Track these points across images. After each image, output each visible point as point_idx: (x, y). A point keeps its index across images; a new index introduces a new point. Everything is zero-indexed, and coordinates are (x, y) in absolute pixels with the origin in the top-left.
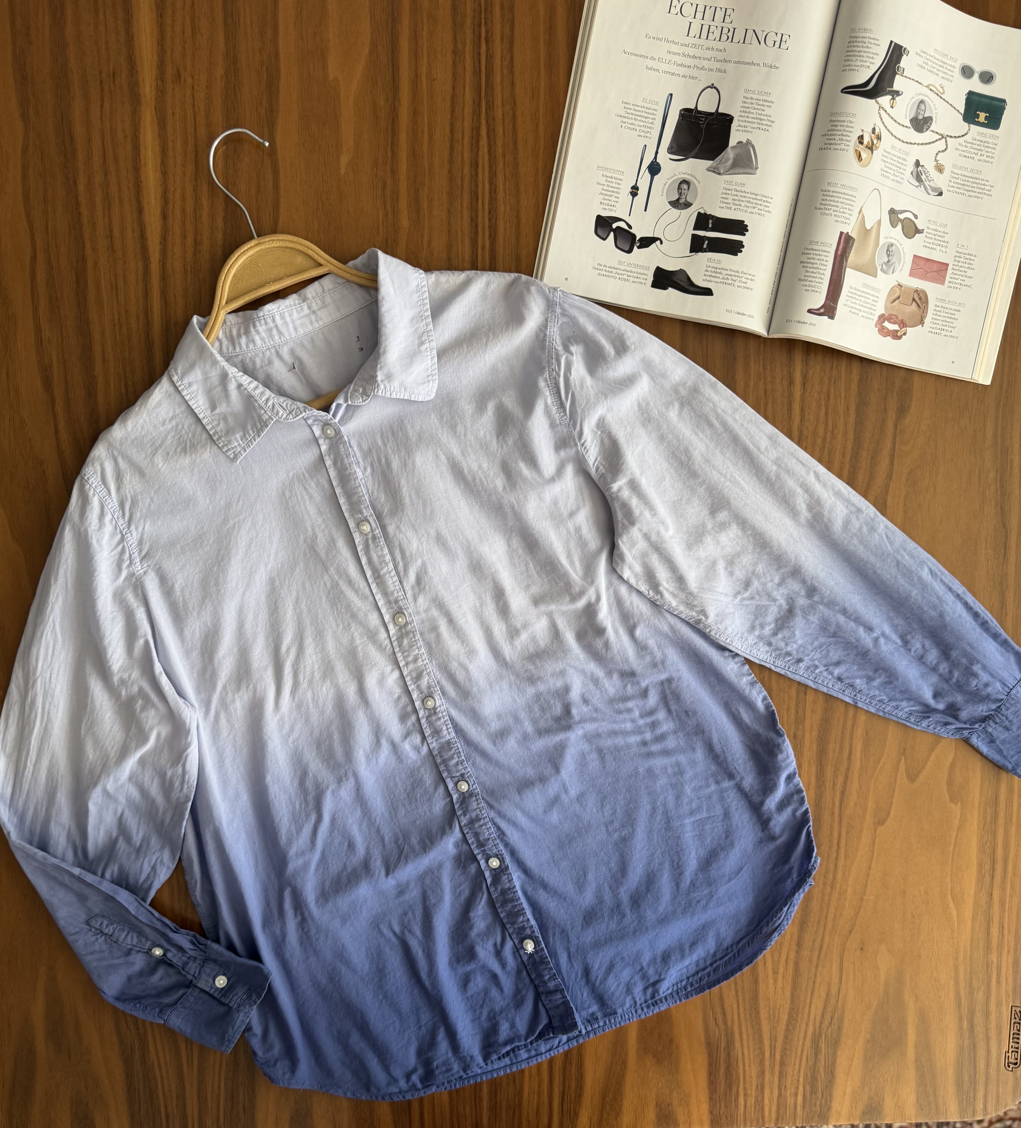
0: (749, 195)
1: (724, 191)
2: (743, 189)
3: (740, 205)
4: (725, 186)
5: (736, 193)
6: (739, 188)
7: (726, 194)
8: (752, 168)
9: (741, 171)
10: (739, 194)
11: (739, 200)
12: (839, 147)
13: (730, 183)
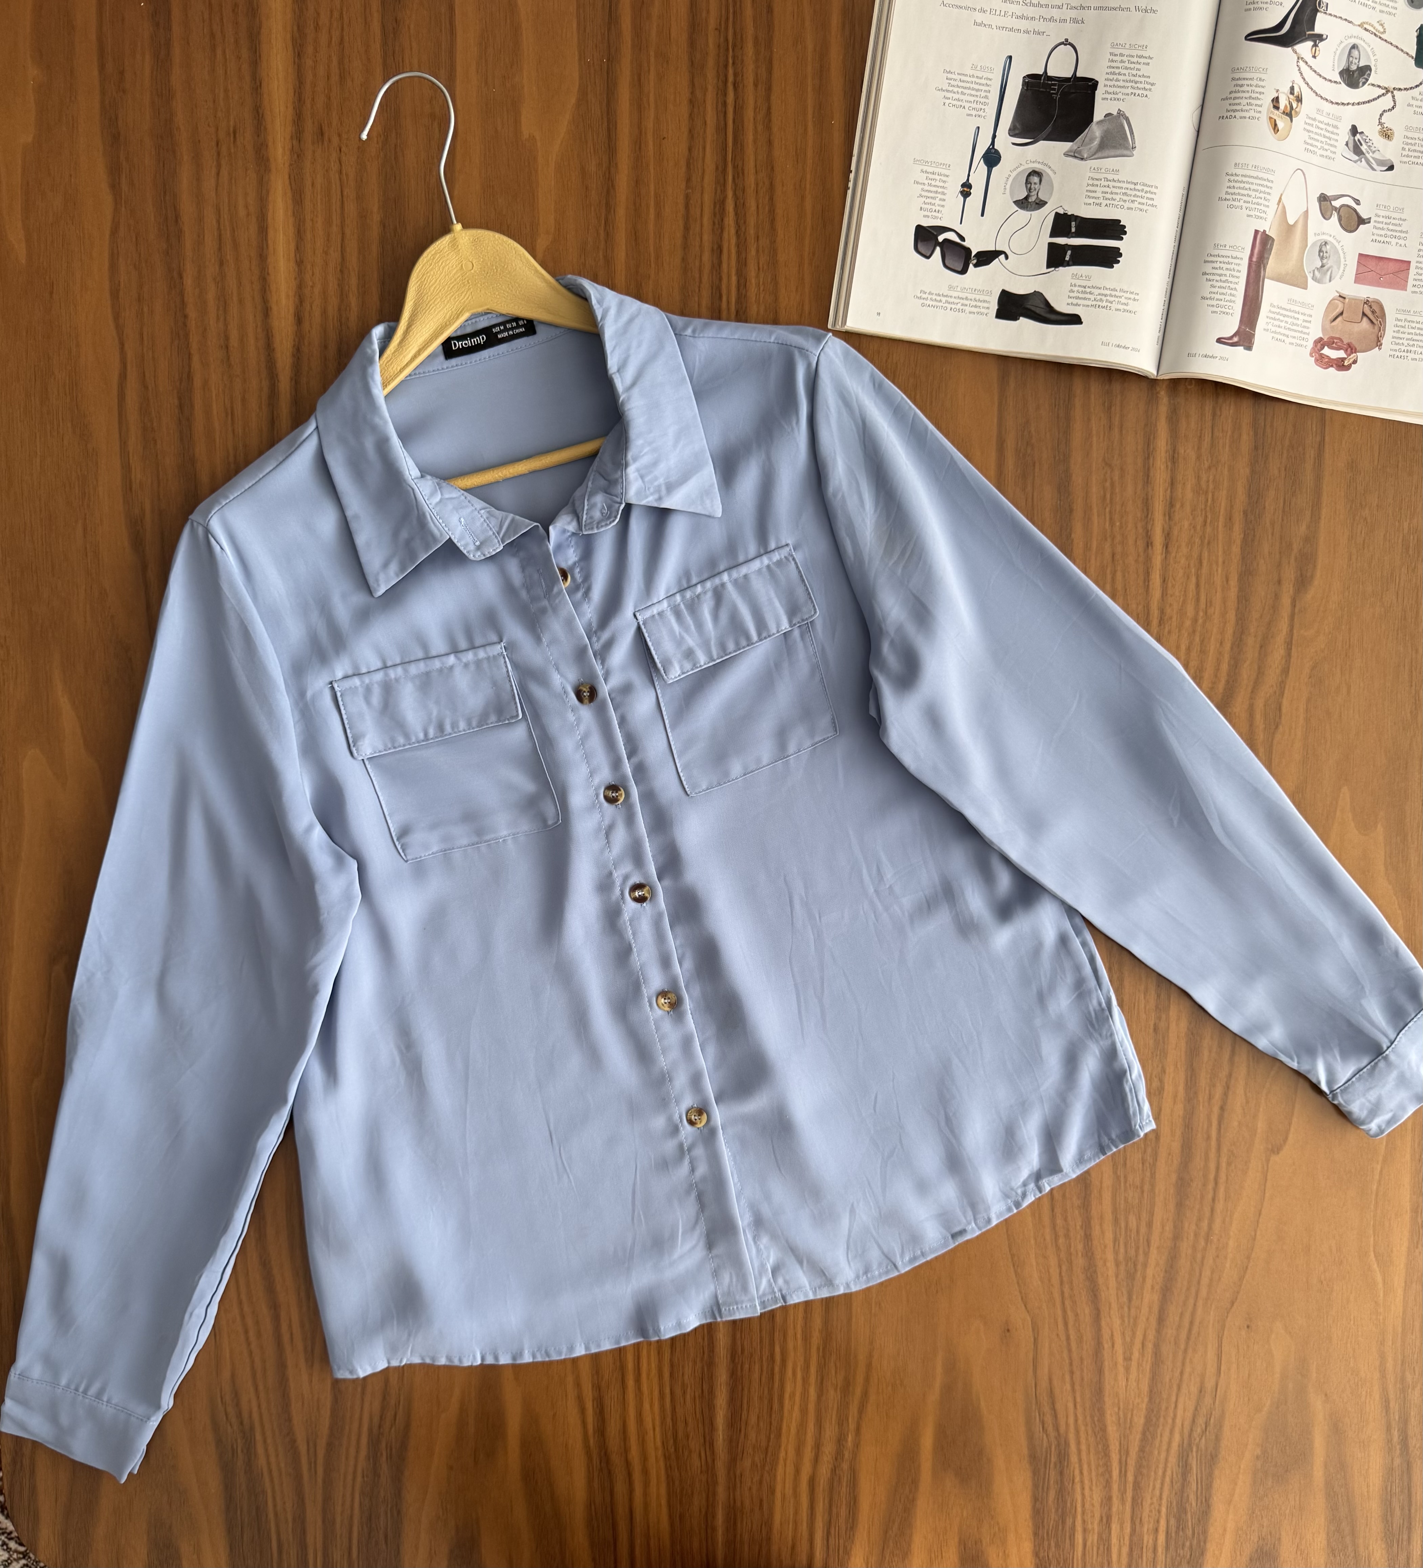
0: (1125, 185)
1: (1091, 182)
2: (1116, 178)
3: (1113, 199)
4: (1091, 175)
5: (1106, 183)
6: (1110, 177)
7: (1093, 185)
8: (1127, 148)
9: (1112, 152)
10: (1111, 184)
11: (1112, 193)
12: (1247, 114)
13: (1098, 170)
